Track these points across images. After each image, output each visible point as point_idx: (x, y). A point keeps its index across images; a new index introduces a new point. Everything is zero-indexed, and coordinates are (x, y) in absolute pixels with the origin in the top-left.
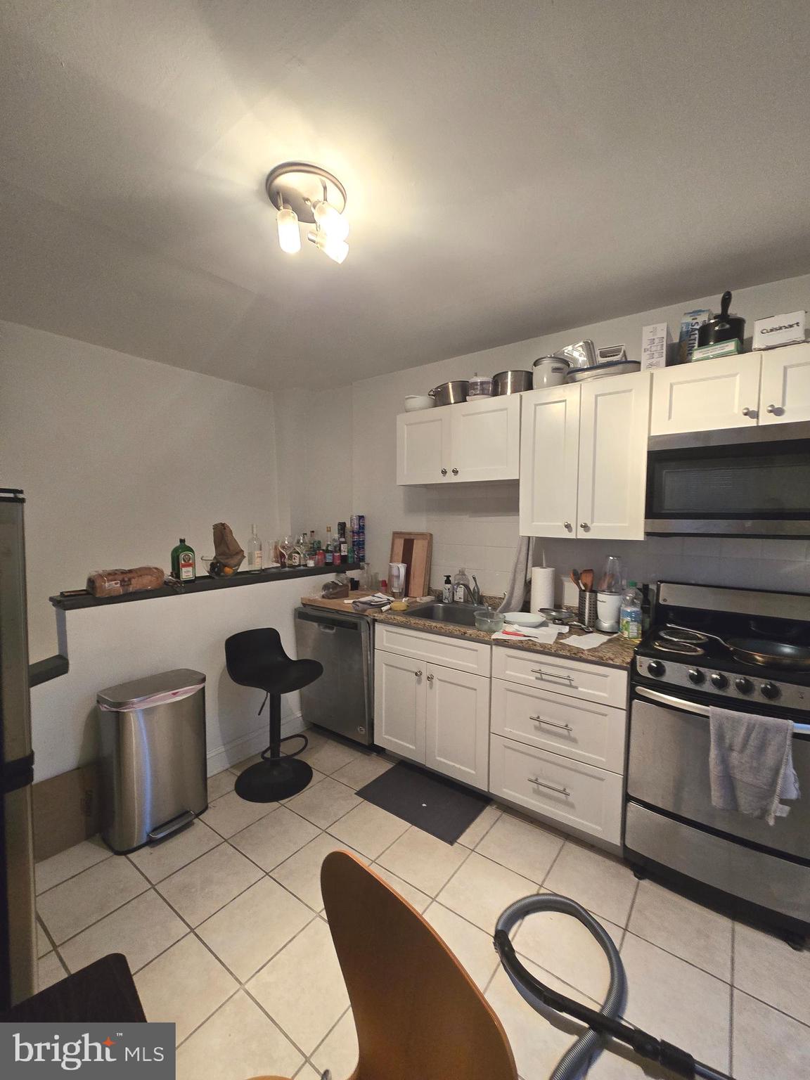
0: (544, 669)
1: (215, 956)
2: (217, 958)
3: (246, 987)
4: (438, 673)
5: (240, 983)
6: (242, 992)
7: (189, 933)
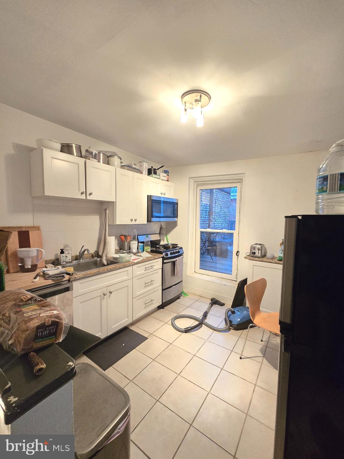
0: (147, 266)
1: (200, 408)
2: (201, 406)
3: (209, 391)
4: (111, 289)
5: (208, 394)
6: (211, 392)
7: (192, 426)
